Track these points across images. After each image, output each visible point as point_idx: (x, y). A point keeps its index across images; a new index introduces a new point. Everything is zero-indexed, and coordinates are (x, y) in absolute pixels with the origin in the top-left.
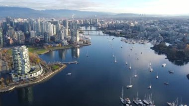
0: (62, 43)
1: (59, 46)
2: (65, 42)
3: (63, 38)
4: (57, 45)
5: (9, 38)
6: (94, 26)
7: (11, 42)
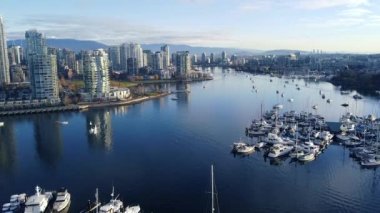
0: (160, 75)
1: (155, 79)
2: (166, 74)
3: (161, 67)
4: (152, 77)
5: (67, 67)
6: (219, 66)
7: (70, 74)
